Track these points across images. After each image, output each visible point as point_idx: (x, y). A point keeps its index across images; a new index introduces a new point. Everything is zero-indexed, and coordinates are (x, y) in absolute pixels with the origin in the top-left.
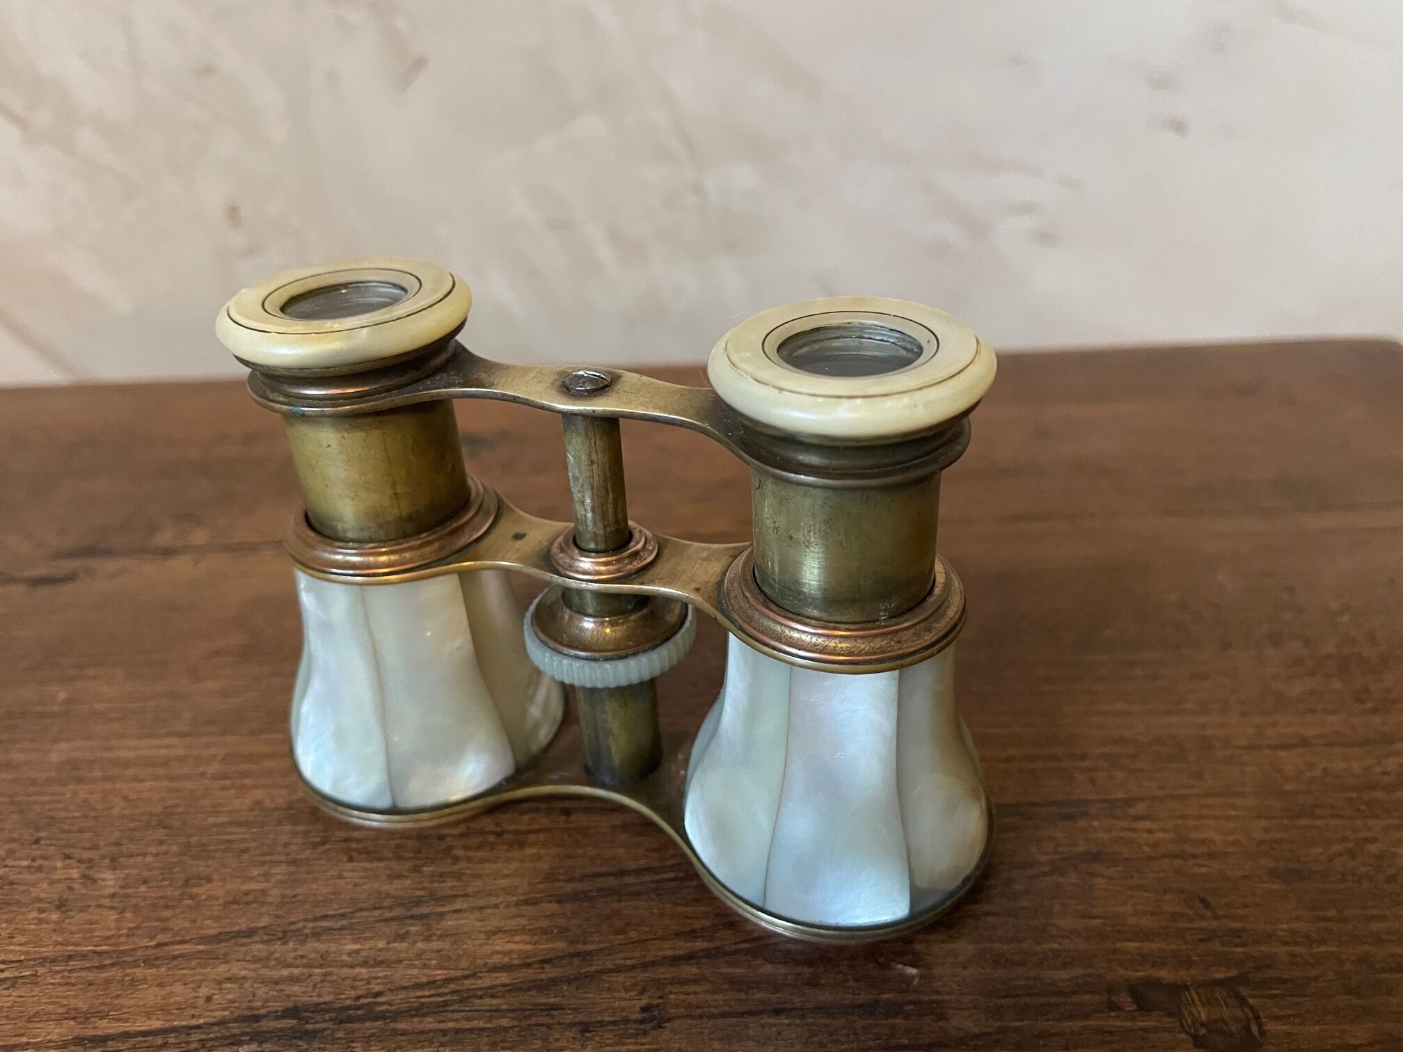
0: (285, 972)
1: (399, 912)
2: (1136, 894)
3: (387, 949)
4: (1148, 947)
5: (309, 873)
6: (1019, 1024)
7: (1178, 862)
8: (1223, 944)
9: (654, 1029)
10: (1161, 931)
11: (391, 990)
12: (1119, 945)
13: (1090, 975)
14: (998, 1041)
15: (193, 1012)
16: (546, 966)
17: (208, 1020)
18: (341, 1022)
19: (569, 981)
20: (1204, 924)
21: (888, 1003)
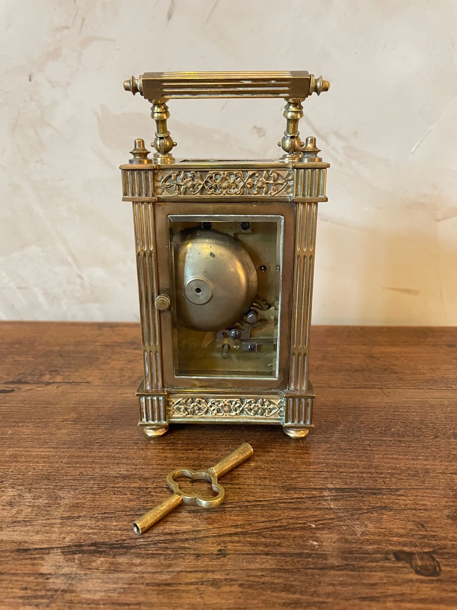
0: (91, 531)
1: (132, 513)
2: (398, 521)
3: (128, 525)
4: (400, 540)
5: (100, 498)
6: (353, 563)
7: (414, 511)
8: (428, 540)
9: (222, 557)
10: (406, 534)
11: (129, 539)
12: (391, 538)
13: (379, 548)
14: (345, 568)
15: (59, 542)
16: (184, 534)
17: (64, 545)
18: (112, 549)
19: (192, 539)
20: (422, 533)
21: (306, 553)
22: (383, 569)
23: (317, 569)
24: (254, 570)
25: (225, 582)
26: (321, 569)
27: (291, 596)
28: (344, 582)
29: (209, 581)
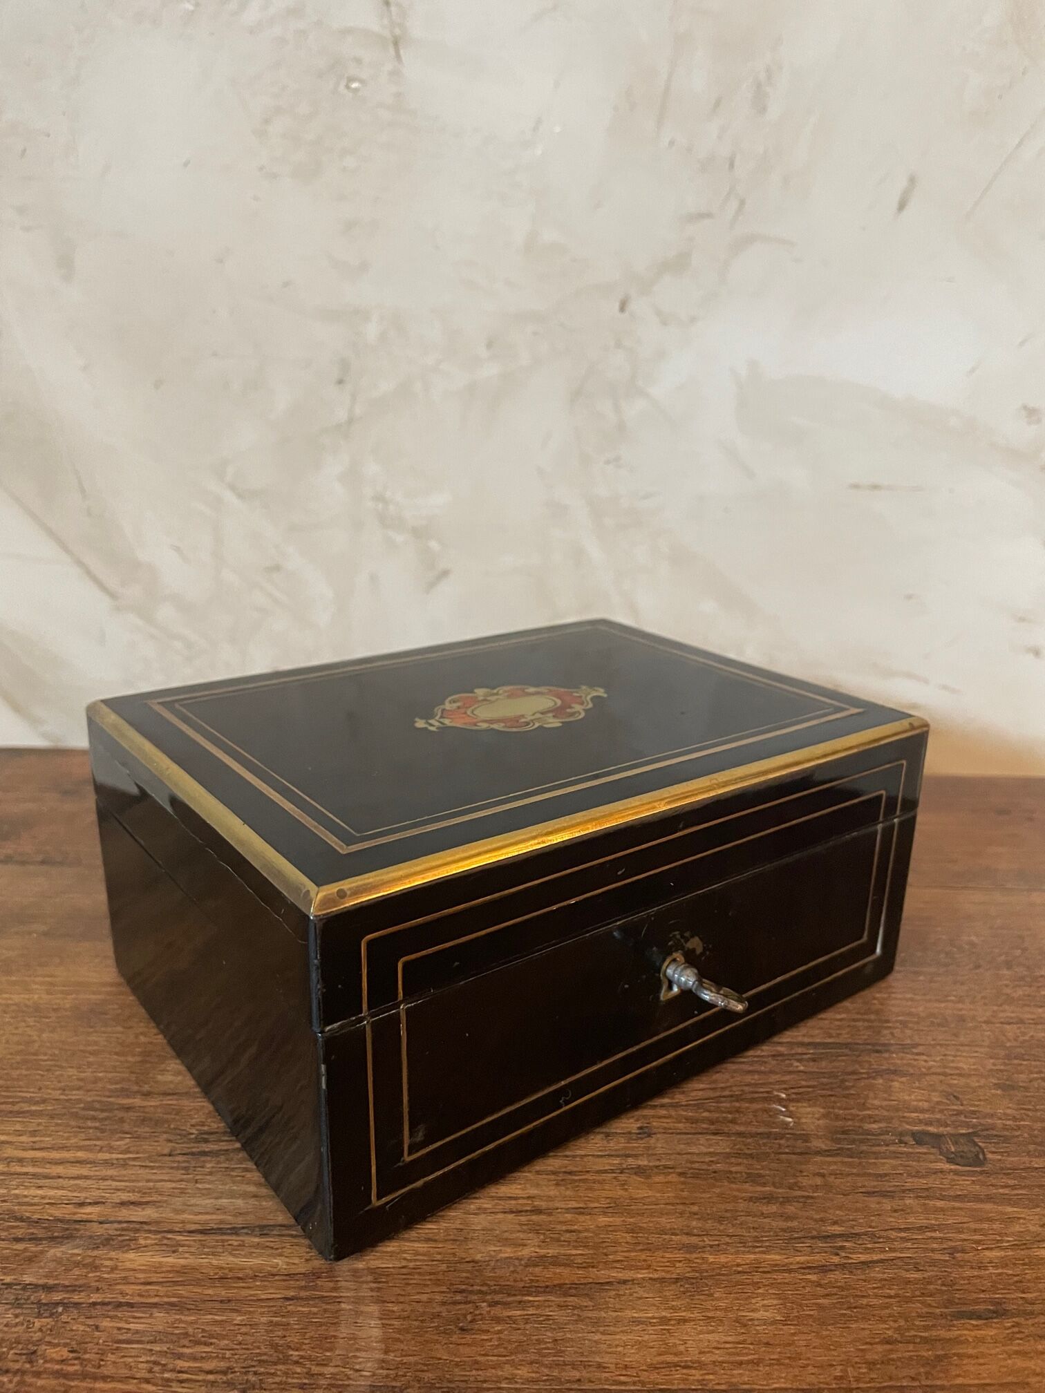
2: (916, 1090)
4: (921, 1116)
6: (850, 1146)
7: (942, 1078)
8: (965, 1117)
10: (930, 1109)
13: (889, 1127)
14: (839, 1153)
20: (955, 1107)
21: (776, 1133)
22: (896, 1155)
23: (794, 1154)
24: (699, 1154)
25: (656, 1170)
26: (801, 1154)
27: (759, 1189)
28: (838, 1172)
29: (632, 1168)
